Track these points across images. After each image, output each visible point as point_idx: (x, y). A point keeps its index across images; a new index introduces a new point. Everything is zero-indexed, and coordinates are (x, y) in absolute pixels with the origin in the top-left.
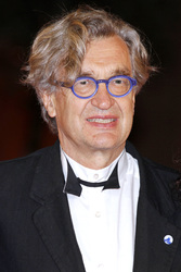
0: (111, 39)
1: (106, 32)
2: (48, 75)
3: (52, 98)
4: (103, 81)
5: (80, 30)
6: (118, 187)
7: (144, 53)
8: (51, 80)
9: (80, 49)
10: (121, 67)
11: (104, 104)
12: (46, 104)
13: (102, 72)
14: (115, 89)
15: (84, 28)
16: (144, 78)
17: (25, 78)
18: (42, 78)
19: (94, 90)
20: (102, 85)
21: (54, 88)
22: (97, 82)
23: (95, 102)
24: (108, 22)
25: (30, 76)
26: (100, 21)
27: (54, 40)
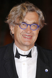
0: (34, 13)
1: (32, 11)
2: (13, 21)
3: (14, 28)
4: (29, 25)
5: (25, 9)
6: (31, 57)
7: (43, 19)
8: (14, 23)
9: (24, 14)
10: (35, 22)
11: (28, 32)
12: (11, 30)
13: (30, 22)
14: (33, 28)
15: (26, 8)
16: (42, 26)
17: (6, 21)
18: (11, 22)
19: (26, 27)
20: (29, 26)
21: (14, 25)
22: (27, 25)
23: (26, 31)
24: (33, 8)
25: (8, 21)
26: (31, 7)
27: (16, 11)
